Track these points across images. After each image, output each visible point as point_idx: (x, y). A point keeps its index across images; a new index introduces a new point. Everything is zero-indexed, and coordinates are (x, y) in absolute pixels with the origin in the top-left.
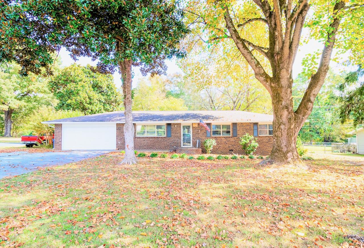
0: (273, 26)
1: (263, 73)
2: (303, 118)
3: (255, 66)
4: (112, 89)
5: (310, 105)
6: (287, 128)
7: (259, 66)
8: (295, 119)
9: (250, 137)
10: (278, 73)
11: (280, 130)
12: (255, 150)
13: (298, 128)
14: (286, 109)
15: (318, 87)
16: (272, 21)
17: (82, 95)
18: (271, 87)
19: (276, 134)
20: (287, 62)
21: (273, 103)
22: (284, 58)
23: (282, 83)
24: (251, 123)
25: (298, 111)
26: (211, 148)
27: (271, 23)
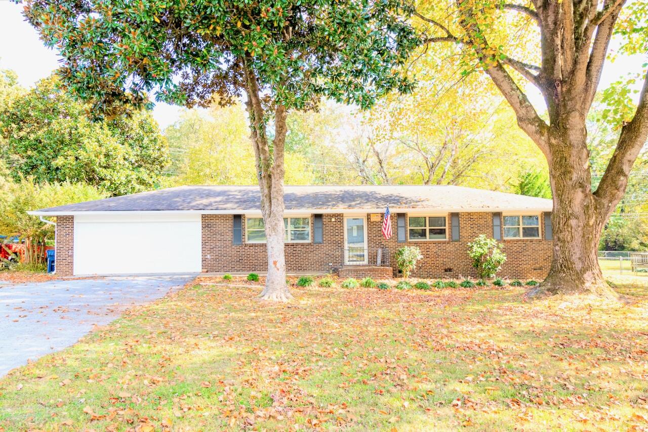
0: (552, 26)
1: (535, 118)
2: (610, 205)
3: (519, 104)
4: (152, 132)
5: (623, 180)
6: (581, 224)
7: (527, 103)
8: (596, 207)
9: (488, 241)
10: (563, 119)
11: (570, 229)
12: (500, 267)
13: (601, 224)
14: (581, 189)
15: (636, 146)
16: (548, 16)
17: (88, 147)
18: (551, 145)
19: (561, 236)
20: (582, 99)
21: (553, 176)
22: (576, 90)
23: (571, 138)
24: (487, 213)
25: (600, 191)
26: (413, 266)
27: (546, 20)
